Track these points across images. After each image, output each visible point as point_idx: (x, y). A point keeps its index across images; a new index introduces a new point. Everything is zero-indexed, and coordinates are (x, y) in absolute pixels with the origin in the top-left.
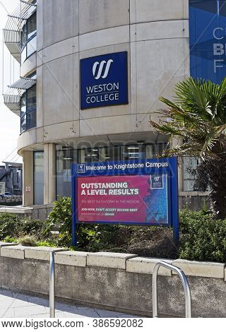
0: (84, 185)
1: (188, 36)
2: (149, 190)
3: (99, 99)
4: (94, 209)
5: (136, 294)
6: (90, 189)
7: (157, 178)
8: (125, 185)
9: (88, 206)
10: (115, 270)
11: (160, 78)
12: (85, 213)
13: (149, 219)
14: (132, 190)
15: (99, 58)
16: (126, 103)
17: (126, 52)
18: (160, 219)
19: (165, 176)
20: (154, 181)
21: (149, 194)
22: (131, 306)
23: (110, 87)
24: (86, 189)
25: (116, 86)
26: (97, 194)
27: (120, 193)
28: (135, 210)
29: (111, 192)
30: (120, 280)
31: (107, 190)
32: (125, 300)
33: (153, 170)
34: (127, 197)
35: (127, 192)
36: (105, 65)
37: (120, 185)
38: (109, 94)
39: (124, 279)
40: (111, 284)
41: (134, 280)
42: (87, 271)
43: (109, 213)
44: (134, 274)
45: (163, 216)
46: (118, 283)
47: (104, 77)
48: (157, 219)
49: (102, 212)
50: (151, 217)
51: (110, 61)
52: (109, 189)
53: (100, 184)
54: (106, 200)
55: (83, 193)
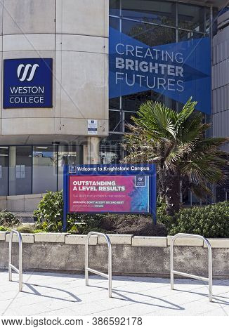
0: (75, 183)
1: (107, 52)
2: (134, 188)
3: (24, 100)
4: (85, 202)
5: (139, 262)
6: (81, 186)
7: (140, 179)
8: (113, 183)
9: (79, 199)
10: (122, 245)
11: (83, 86)
12: (76, 205)
13: (133, 209)
14: (119, 187)
15: (25, 61)
16: (51, 106)
17: (51, 59)
18: (143, 209)
19: (147, 178)
20: (138, 181)
21: (134, 190)
22: (134, 271)
23: (35, 90)
24: (77, 186)
25: (41, 89)
26: (88, 189)
27: (109, 189)
28: (122, 202)
29: (100, 189)
30: (126, 252)
31: (97, 187)
32: (130, 267)
33: (137, 173)
34: (114, 193)
35: (115, 189)
36: (30, 69)
37: (110, 183)
38: (34, 97)
39: (130, 252)
40: (119, 256)
41: (137, 252)
42: (98, 248)
43: (99, 205)
44: (138, 247)
45: (144, 207)
46: (125, 255)
47: (29, 80)
48: (140, 209)
49: (91, 204)
50: (135, 207)
51: (36, 66)
52: (99, 186)
53: (91, 182)
54: (96, 195)
55: (75, 189)
